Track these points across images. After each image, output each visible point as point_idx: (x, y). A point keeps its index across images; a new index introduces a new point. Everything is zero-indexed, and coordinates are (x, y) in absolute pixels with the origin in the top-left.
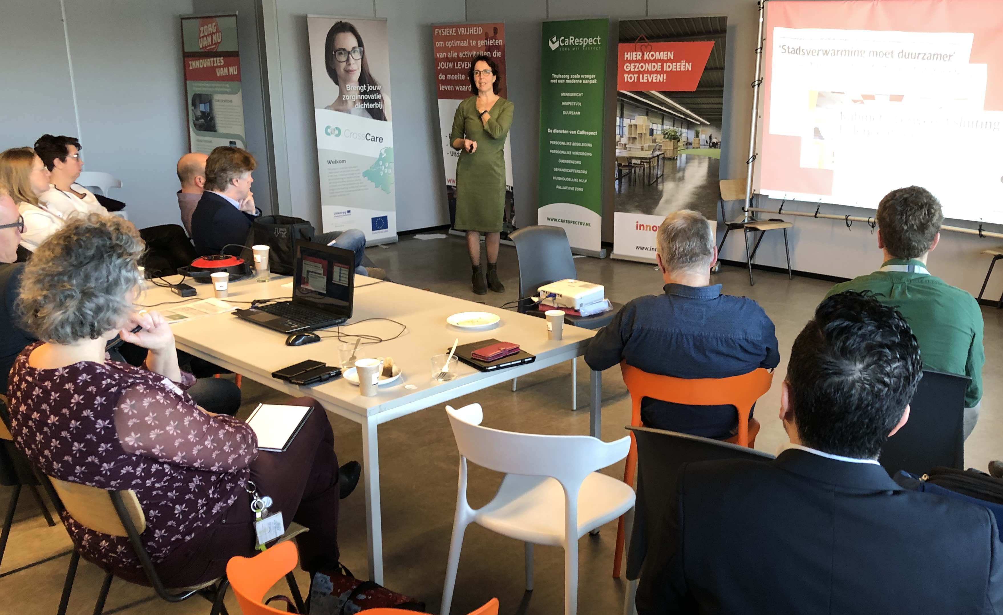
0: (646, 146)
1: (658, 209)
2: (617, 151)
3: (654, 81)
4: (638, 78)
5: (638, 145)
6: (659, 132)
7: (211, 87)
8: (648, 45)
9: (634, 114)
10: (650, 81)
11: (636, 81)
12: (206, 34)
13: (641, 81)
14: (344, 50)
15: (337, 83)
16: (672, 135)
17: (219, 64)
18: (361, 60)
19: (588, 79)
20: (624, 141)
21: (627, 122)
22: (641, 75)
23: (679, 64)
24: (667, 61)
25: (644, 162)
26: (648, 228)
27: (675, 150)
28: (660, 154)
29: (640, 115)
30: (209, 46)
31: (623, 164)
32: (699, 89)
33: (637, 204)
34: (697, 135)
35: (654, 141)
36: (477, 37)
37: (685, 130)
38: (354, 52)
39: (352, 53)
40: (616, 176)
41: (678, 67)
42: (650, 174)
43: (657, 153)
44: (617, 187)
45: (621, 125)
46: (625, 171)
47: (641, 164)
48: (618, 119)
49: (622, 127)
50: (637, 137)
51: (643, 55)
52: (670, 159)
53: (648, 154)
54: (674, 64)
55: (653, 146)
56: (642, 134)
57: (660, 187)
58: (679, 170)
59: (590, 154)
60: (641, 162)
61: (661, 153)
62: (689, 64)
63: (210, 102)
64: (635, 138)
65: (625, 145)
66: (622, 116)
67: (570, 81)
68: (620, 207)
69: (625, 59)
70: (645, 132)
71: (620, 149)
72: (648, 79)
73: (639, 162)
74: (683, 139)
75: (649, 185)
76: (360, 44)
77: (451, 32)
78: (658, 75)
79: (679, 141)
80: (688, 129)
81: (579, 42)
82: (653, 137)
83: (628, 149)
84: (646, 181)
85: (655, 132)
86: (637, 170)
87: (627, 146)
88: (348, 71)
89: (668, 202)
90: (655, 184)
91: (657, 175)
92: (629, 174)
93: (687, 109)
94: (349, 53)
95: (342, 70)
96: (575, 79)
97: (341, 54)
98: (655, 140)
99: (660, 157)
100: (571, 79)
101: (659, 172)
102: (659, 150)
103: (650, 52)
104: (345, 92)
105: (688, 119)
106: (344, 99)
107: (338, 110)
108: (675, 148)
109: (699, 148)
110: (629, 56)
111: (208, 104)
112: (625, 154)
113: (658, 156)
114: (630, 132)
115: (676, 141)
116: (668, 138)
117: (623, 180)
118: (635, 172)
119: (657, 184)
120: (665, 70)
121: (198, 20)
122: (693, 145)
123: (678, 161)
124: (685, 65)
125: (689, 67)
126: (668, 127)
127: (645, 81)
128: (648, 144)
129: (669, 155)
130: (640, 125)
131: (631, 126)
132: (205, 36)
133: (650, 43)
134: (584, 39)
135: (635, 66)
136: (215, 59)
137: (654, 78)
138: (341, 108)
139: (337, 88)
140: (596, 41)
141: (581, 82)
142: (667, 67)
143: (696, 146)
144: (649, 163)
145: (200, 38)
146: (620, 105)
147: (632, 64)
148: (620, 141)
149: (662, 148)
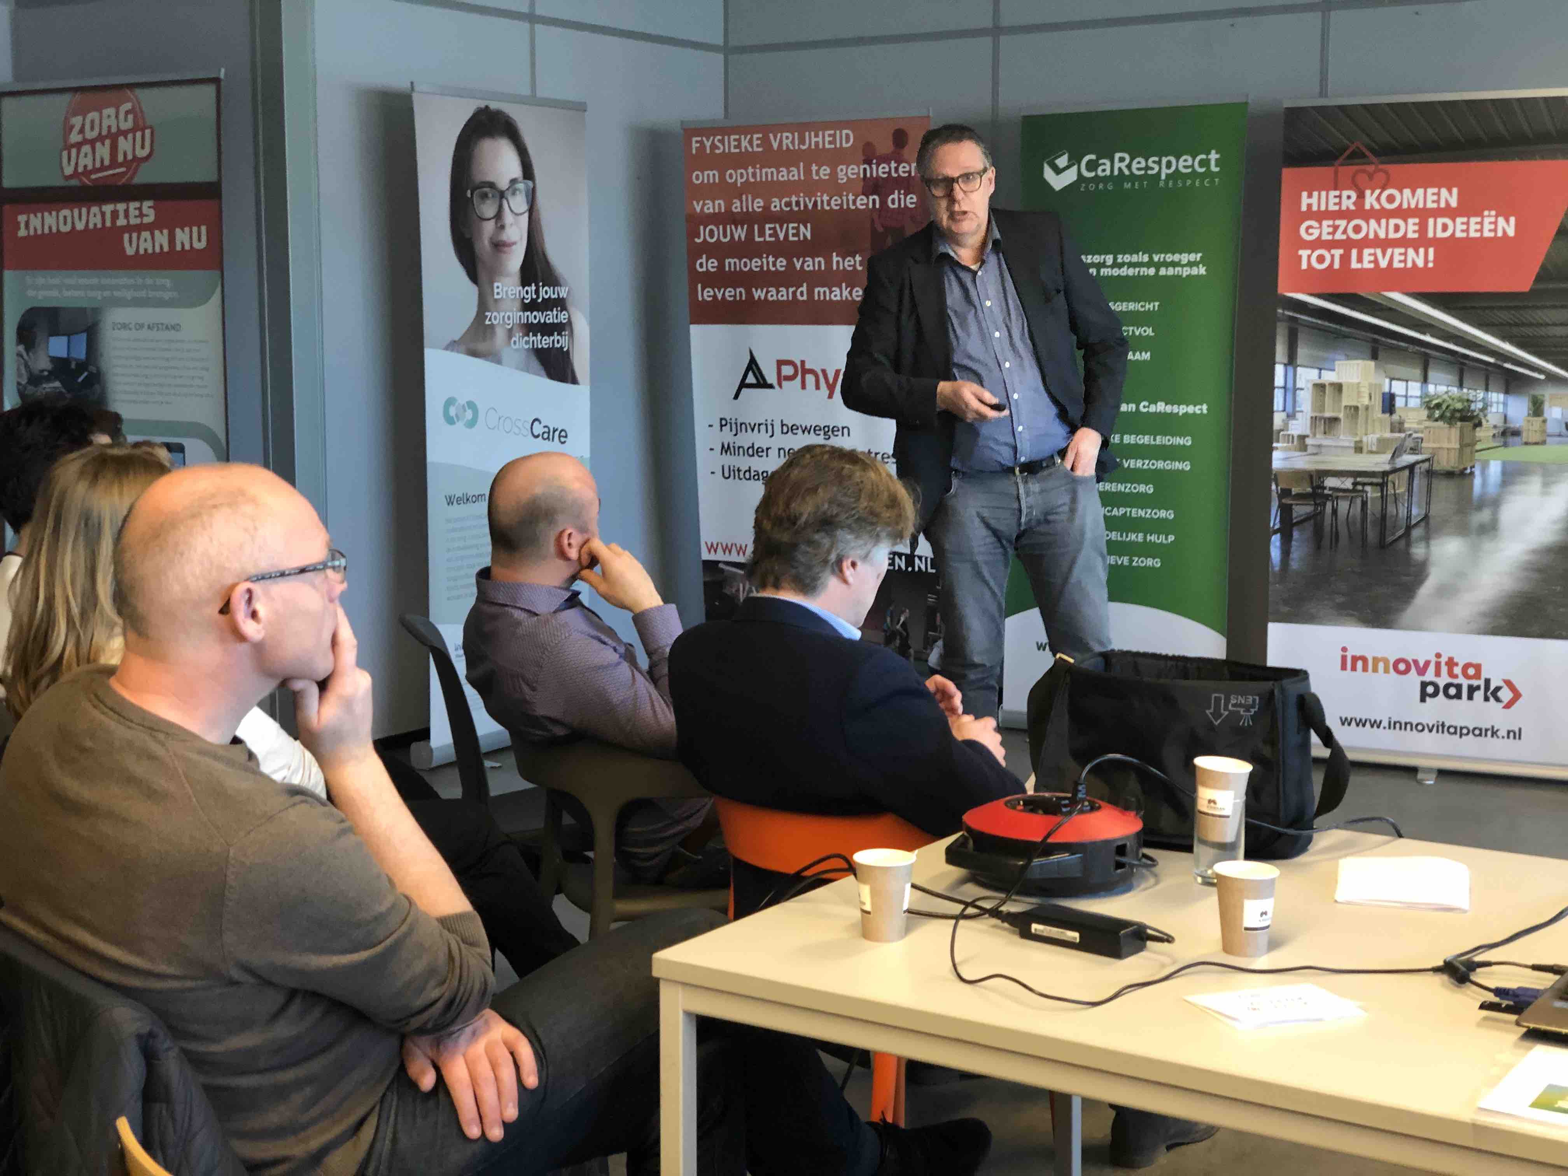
0: (1370, 439)
1: (1409, 614)
2: (1276, 455)
3: (1396, 265)
4: (1345, 259)
5: (1344, 438)
6: (1414, 403)
7: (102, 288)
8: (1377, 171)
9: (1330, 355)
10: (1384, 264)
11: (1337, 266)
12: (90, 135)
13: (1355, 265)
14: (492, 185)
15: (474, 276)
16: (1455, 410)
17: (134, 221)
18: (526, 215)
19: (1174, 264)
20: (1299, 426)
21: (1307, 376)
22: (1354, 252)
23: (1473, 220)
24: (1437, 213)
25: (1364, 484)
26: (1381, 666)
27: (1468, 450)
28: (1417, 463)
29: (1348, 358)
30: (103, 168)
31: (1294, 491)
32: (1541, 286)
33: (1340, 599)
34: (1537, 409)
35: (1398, 427)
36: (836, 157)
37: (1496, 397)
38: (514, 194)
39: (508, 195)
40: (1275, 521)
41: (1473, 227)
42: (1384, 517)
43: (1408, 459)
44: (1275, 553)
45: (1290, 385)
46: (1301, 510)
47: (1354, 490)
48: (1279, 370)
49: (1291, 390)
50: (1341, 416)
51: (1361, 196)
52: (1449, 475)
53: (1379, 462)
54: (1459, 220)
55: (1396, 439)
56: (1356, 408)
57: (1418, 551)
58: (1480, 506)
59: (1186, 466)
60: (1355, 484)
61: (1419, 457)
62: (1507, 221)
63: (92, 332)
64: (1336, 420)
65: (1302, 438)
66: (1292, 361)
67: (1116, 272)
68: (1285, 609)
69: (1304, 208)
70: (1366, 401)
71: (1285, 449)
72: (1376, 261)
73: (1348, 483)
74: (1493, 419)
75: (1382, 545)
76: (528, 172)
77: (745, 143)
78: (1411, 252)
79: (1479, 424)
80: (1507, 392)
81: (1147, 168)
82: (1395, 417)
83: (1310, 450)
84: (1372, 535)
85: (1399, 402)
86: (1343, 506)
87: (1309, 441)
88: (499, 246)
89: (1446, 591)
90: (1402, 544)
91: (1409, 517)
92: (1316, 518)
93: (1503, 338)
94: (502, 195)
95: (486, 242)
96: (1131, 265)
97: (484, 196)
98: (1401, 423)
99: (1417, 470)
100: (1115, 265)
101: (1415, 511)
102: (1414, 450)
103: (1383, 189)
104: (491, 303)
105: (1508, 366)
106: (487, 322)
107: (474, 354)
108: (1467, 445)
109: (1544, 443)
110: (1314, 201)
111: (84, 336)
112: (1302, 462)
113: (1411, 467)
114: (1318, 403)
115: (1469, 425)
116: (1442, 417)
117: (1296, 534)
118: (1335, 512)
119: (1408, 545)
120: (1430, 234)
121: (66, 98)
122: (1525, 437)
123: (1477, 481)
124: (1495, 223)
125: (1508, 227)
126: (1442, 389)
127: (1367, 265)
128: (1378, 436)
129: (1446, 462)
130: (1350, 385)
131: (1320, 387)
132: (85, 141)
133: (1381, 167)
134: (1164, 160)
135: (1336, 228)
136: (121, 207)
137: (1397, 258)
138: (481, 347)
139: (472, 290)
140: (1205, 163)
141: (1152, 271)
142: (1436, 228)
143: (1536, 438)
144: (1382, 486)
145: (68, 147)
146: (1286, 332)
147: (1325, 223)
148: (1286, 427)
149: (1424, 445)
